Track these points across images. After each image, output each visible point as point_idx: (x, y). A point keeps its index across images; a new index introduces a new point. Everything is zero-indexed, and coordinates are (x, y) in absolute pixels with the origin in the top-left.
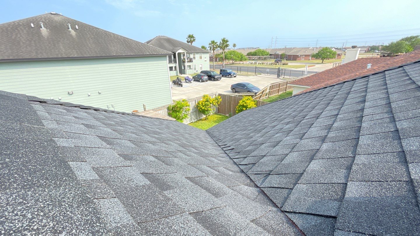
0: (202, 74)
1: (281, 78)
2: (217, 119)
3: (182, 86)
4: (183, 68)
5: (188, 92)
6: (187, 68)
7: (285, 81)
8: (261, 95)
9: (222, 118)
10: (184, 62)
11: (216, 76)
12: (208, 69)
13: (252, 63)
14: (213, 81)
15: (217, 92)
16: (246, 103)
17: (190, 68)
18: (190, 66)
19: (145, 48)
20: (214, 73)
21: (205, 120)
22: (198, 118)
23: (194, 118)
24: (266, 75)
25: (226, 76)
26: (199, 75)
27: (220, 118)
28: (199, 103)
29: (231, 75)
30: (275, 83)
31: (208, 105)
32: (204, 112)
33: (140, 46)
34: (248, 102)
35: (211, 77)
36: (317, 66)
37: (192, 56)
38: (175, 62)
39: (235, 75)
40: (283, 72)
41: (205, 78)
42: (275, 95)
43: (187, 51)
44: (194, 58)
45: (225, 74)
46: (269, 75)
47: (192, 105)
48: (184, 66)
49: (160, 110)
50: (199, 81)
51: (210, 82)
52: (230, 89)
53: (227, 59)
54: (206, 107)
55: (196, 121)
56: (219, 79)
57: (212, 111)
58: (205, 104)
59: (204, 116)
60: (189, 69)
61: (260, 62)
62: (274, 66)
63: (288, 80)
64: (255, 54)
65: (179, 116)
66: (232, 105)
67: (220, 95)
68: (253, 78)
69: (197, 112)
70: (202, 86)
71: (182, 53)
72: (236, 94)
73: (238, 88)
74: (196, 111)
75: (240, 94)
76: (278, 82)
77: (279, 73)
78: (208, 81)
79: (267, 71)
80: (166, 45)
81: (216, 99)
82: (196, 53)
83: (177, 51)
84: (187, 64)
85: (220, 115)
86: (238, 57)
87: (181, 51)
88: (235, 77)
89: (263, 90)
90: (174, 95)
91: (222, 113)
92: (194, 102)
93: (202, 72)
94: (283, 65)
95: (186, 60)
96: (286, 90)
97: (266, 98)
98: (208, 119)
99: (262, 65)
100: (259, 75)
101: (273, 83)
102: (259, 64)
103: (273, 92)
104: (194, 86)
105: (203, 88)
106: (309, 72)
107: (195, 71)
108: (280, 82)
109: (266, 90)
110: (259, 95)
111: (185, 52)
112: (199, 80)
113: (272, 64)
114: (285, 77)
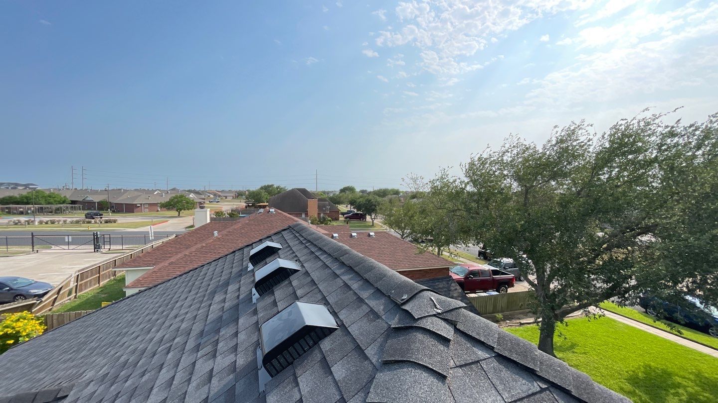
1: (102, 251)
13: (19, 222)
24: (66, 247)
30: (87, 268)
34: (19, 324)
40: (107, 239)
42: (90, 289)
46: (71, 247)
61: (45, 220)
64: (23, 201)
68: (27, 261)
76: (95, 265)
77: (97, 242)
79: (67, 241)
89: (60, 286)
94: (106, 223)
96: (114, 275)
100: (44, 251)
102: (41, 223)
108: (100, 263)
109: (68, 284)
110: (51, 299)
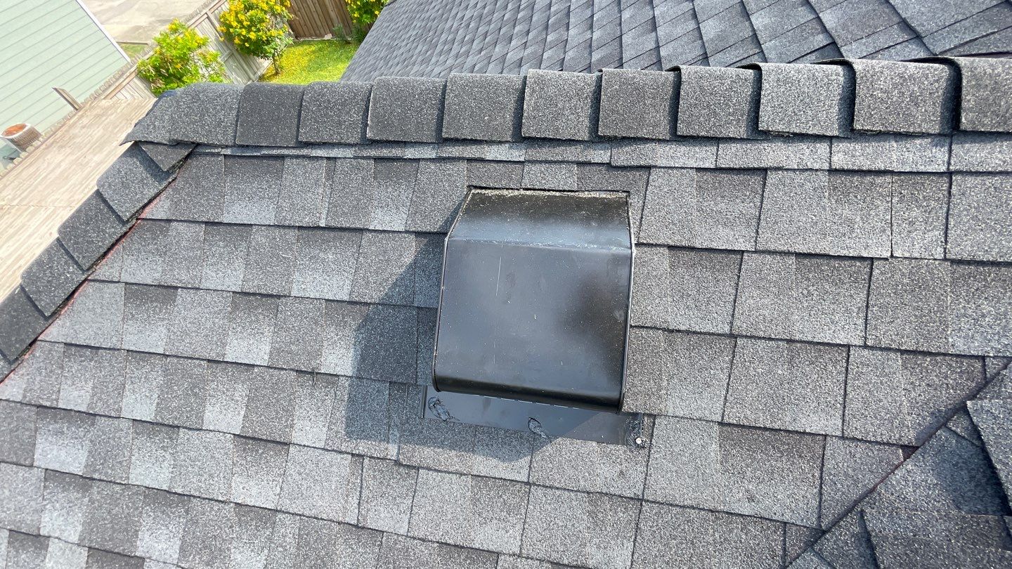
2: (309, 61)
9: (320, 50)
22: (252, 76)
23: (238, 78)
27: (314, 52)
28: (226, 24)
31: (261, 21)
32: (259, 49)
49: (119, 89)
54: (259, 30)
58: (251, 21)
59: (268, 63)
69: (239, 56)
74: (231, 55)
91: (311, 36)
92: (206, 24)
98: (282, 68)
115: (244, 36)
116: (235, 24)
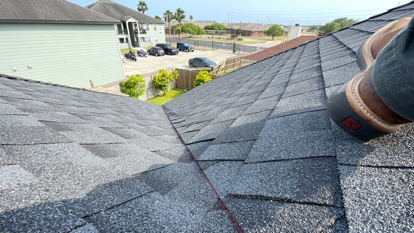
0: (158, 48)
1: (236, 53)
2: (175, 95)
3: (136, 61)
4: (136, 40)
5: (143, 66)
6: (140, 40)
7: (239, 56)
8: (218, 70)
9: (181, 93)
10: (137, 33)
11: (173, 50)
12: (163, 41)
13: (210, 37)
14: (170, 55)
15: (173, 66)
16: (202, 77)
17: (144, 41)
18: (144, 38)
19: (85, 13)
20: (171, 46)
21: (163, 96)
22: (155, 94)
23: (151, 94)
24: (223, 50)
25: (183, 51)
26: (154, 48)
27: (178, 93)
28: (155, 78)
29: (188, 49)
30: (230, 58)
31: (164, 80)
32: (160, 87)
33: (77, 10)
34: (204, 76)
35: (168, 51)
36: (268, 42)
37: (145, 27)
38: (127, 33)
39: (192, 50)
40: (239, 47)
41: (162, 52)
42: (230, 70)
43: (139, 20)
44: (148, 29)
45: (182, 48)
46: (225, 50)
47: (147, 81)
48: (137, 38)
49: (111, 86)
50: (155, 55)
51: (166, 57)
52: (188, 64)
53: (185, 32)
54: (162, 82)
55: (153, 98)
56: (176, 53)
57: (170, 86)
58: (162, 79)
59: (162, 92)
60: (142, 41)
61: (217, 37)
62: (230, 42)
63: (242, 55)
64: (212, 28)
65: (133, 92)
66: (189, 80)
67: (176, 69)
68: (211, 53)
69: (154, 88)
70: (159, 61)
71: (133, 22)
72: (194, 69)
73: (196, 63)
74: (152, 87)
75: (197, 68)
76: (233, 57)
77: (235, 48)
78: (165, 55)
79: (224, 46)
80: (113, 11)
81: (174, 74)
82: (150, 23)
83: (127, 20)
84: (140, 36)
85: (179, 90)
86: (195, 31)
87: (131, 20)
88: (193, 51)
89: (220, 65)
90: (128, 70)
91: (181, 89)
92: (149, 77)
93: (157, 45)
94: (239, 40)
95: (139, 31)
96: (240, 66)
97: (222, 73)
98: (166, 95)
99: (219, 39)
100: (216, 50)
101: (229, 58)
102: (216, 38)
103: (229, 67)
104: (149, 61)
105: (160, 63)
106: (260, 48)
107: (150, 44)
108: (235, 57)
109: (222, 64)
110: (216, 70)
111: (137, 22)
112: (155, 53)
113: (228, 39)
114: (240, 52)
115: (158, 83)
116: (157, 79)
